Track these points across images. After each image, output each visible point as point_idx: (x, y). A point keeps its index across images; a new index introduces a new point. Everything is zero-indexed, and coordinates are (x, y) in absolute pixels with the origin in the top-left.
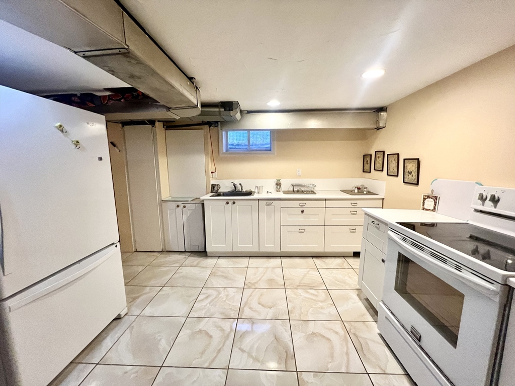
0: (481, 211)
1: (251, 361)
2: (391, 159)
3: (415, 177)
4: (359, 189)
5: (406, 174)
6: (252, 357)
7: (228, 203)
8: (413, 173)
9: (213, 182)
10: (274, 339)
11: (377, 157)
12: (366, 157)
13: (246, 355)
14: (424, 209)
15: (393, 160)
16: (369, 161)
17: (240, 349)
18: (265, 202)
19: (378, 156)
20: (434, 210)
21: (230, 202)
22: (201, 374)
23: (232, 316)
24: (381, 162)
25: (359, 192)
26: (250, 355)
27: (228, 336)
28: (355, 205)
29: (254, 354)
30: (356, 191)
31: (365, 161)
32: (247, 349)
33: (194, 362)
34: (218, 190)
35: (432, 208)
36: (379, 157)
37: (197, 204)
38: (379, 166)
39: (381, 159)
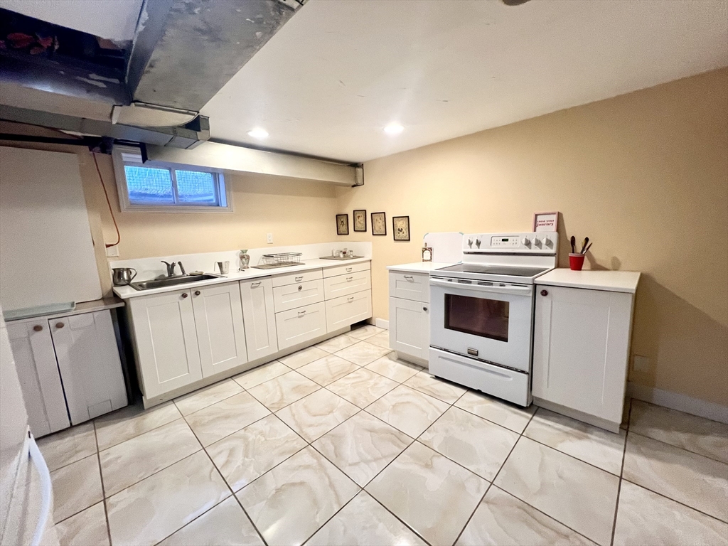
0: (469, 253)
1: (374, 464)
2: (376, 218)
3: (406, 233)
4: (344, 253)
5: (397, 231)
6: (370, 461)
7: (184, 296)
8: (404, 230)
9: (114, 264)
10: (369, 434)
11: (356, 217)
12: (341, 219)
13: (362, 465)
14: (423, 261)
15: (379, 219)
16: (345, 222)
17: (350, 465)
18: (249, 284)
19: (358, 215)
20: (431, 260)
21: (189, 294)
22: (341, 519)
23: (299, 447)
24: (363, 222)
25: (344, 257)
26: (367, 462)
27: (321, 465)
28: (349, 271)
29: (369, 458)
30: (342, 255)
31: (340, 223)
32: (357, 459)
33: (318, 520)
34: (130, 280)
35: (429, 259)
36: (359, 217)
37: (96, 314)
38: (360, 226)
39: (362, 218)
